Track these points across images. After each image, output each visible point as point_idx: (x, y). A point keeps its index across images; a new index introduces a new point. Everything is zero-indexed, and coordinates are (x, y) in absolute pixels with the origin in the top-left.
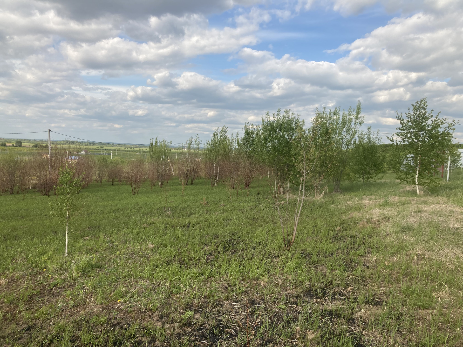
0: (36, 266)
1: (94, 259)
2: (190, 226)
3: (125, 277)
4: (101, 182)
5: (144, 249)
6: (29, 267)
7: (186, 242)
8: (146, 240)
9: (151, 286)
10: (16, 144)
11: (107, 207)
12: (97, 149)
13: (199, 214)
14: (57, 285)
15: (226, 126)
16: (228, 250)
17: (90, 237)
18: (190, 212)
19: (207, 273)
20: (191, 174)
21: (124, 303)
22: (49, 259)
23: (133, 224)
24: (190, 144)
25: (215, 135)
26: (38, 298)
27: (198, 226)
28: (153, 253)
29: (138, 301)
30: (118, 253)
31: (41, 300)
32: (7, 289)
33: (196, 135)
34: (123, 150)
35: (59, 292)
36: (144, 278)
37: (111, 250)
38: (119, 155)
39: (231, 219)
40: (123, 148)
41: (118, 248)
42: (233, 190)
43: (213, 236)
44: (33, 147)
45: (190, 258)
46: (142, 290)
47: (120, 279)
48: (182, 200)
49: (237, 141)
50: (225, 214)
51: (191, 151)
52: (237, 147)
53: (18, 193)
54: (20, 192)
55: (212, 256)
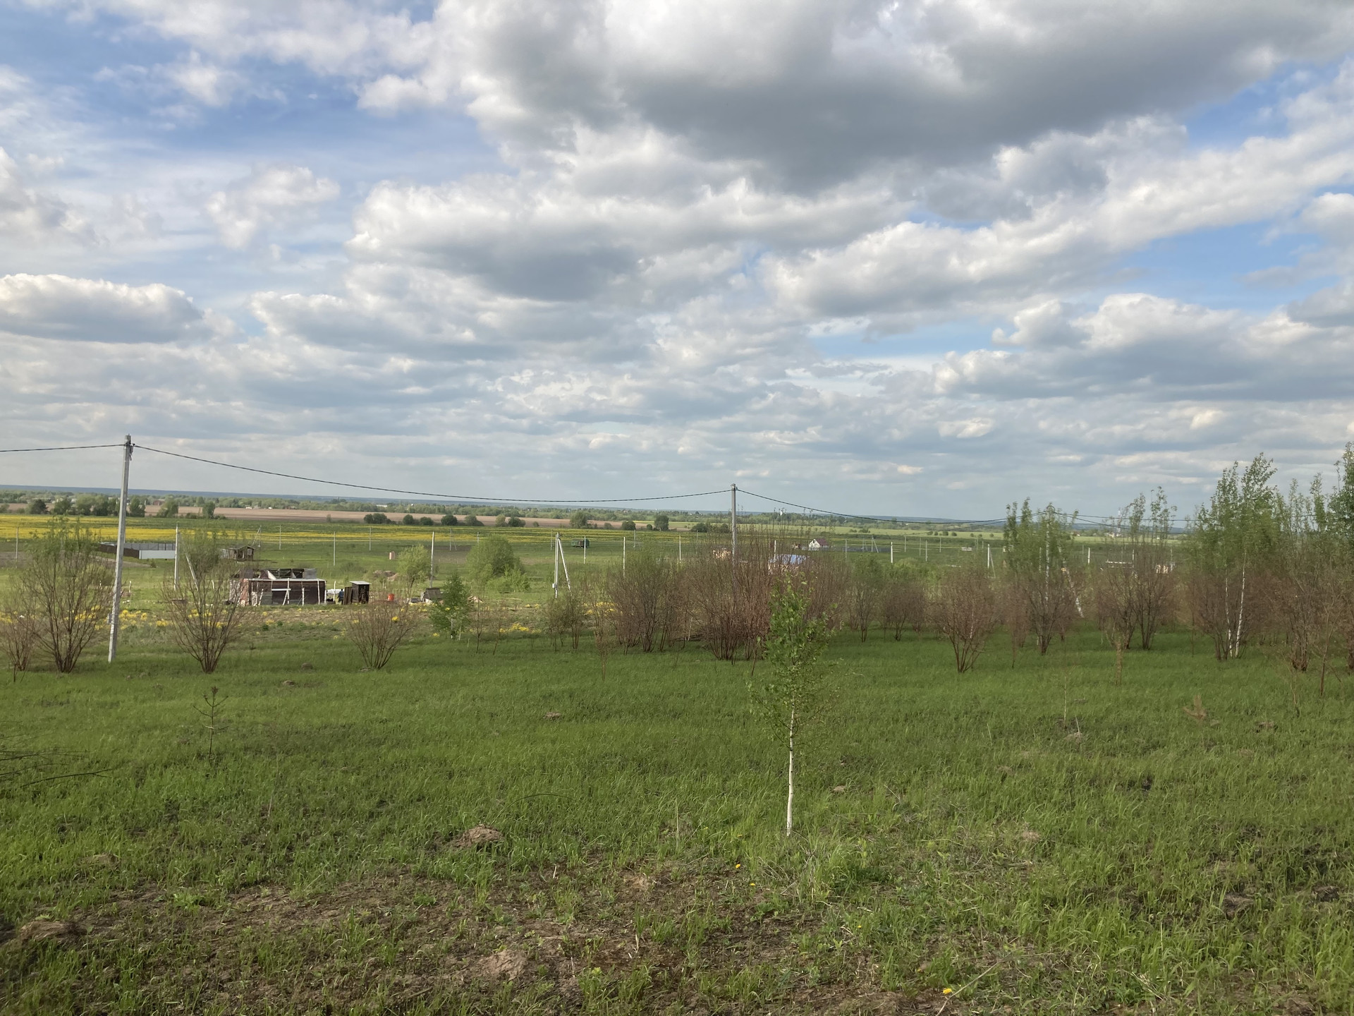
0: (716, 852)
1: (865, 854)
2: (1153, 786)
3: (957, 920)
4: (864, 630)
5: (1007, 843)
6: (701, 853)
7: (1143, 838)
8: (1012, 815)
9: (1041, 964)
10: (656, 523)
11: (887, 701)
12: (852, 537)
13: (1181, 749)
14: (772, 913)
15: (1268, 455)
16: (1302, 884)
17: (848, 786)
18: (1148, 741)
19: (1234, 954)
20: (1140, 613)
21: (960, 999)
22: (748, 837)
23: (968, 761)
24: (1137, 519)
25: (1225, 488)
26: (730, 940)
27: (1181, 787)
28: (1036, 857)
29: (1004, 1004)
30: (931, 843)
31: (737, 949)
32: (654, 903)
33: (1157, 490)
34: (924, 539)
35: (778, 935)
36: (1016, 933)
37: (912, 832)
38: (912, 552)
39: (1304, 779)
40: (923, 533)
41: (929, 829)
42: (1302, 675)
43: (1242, 830)
44: (692, 531)
45: (1164, 893)
46: (1013, 971)
47: (943, 923)
48: (1117, 699)
49: (1313, 506)
50: (1281, 759)
51: (1140, 539)
52: (1314, 526)
53: (662, 650)
54: (666, 647)
55: (1244, 896)
